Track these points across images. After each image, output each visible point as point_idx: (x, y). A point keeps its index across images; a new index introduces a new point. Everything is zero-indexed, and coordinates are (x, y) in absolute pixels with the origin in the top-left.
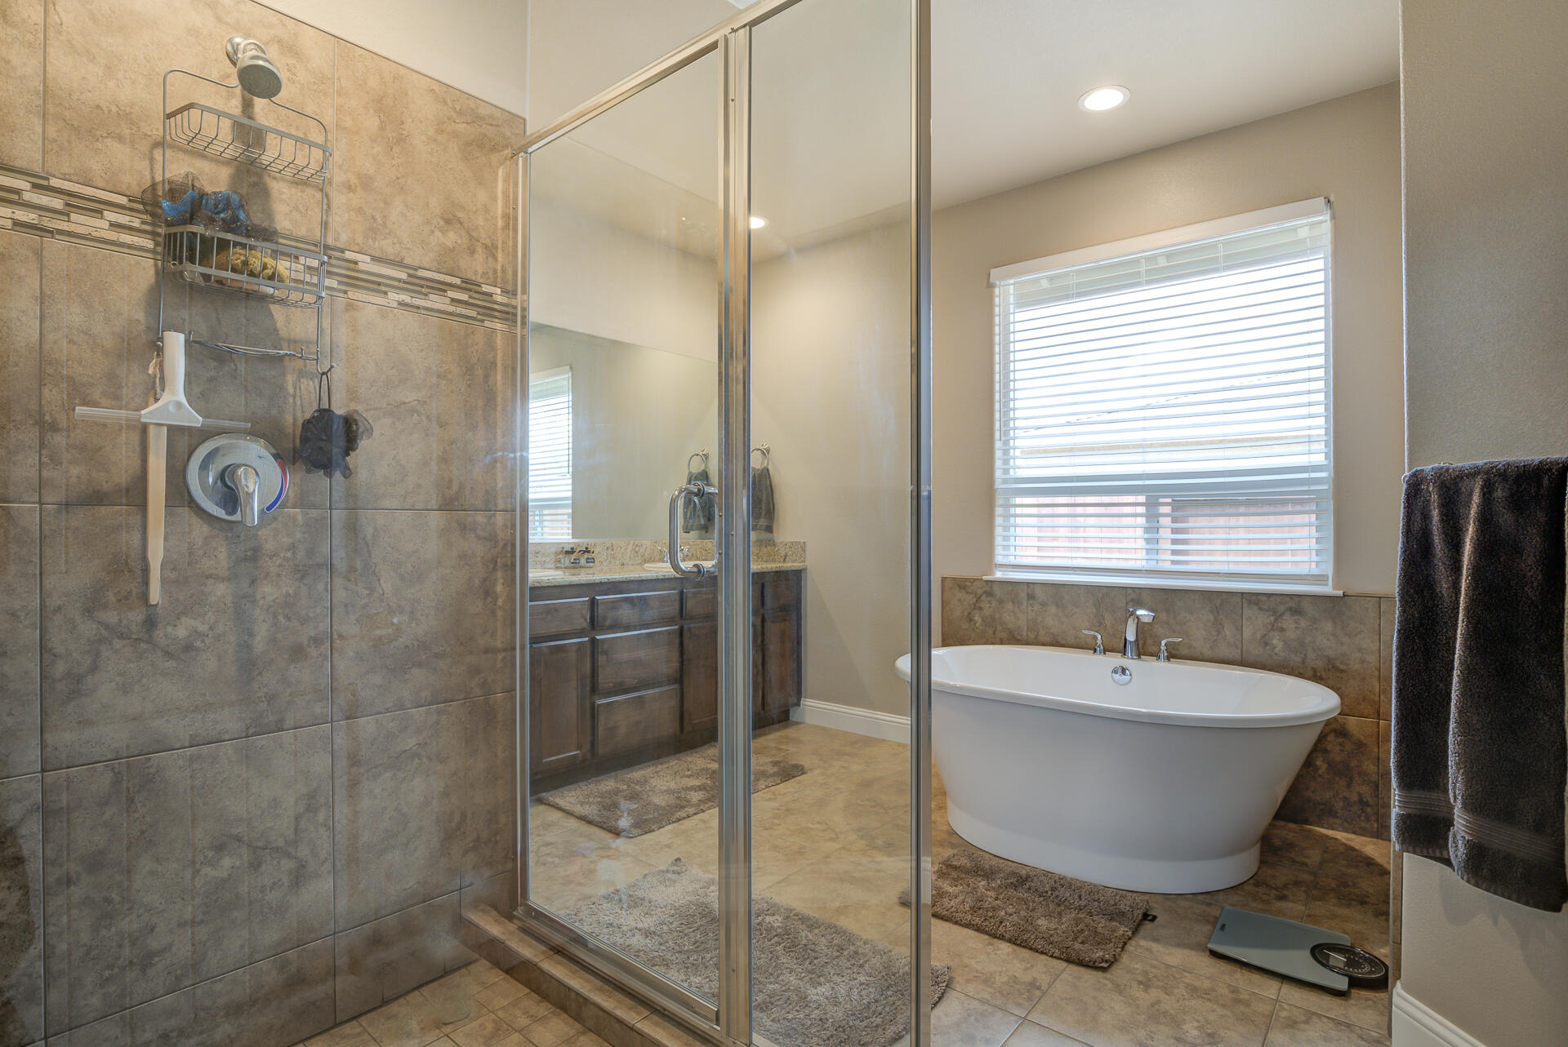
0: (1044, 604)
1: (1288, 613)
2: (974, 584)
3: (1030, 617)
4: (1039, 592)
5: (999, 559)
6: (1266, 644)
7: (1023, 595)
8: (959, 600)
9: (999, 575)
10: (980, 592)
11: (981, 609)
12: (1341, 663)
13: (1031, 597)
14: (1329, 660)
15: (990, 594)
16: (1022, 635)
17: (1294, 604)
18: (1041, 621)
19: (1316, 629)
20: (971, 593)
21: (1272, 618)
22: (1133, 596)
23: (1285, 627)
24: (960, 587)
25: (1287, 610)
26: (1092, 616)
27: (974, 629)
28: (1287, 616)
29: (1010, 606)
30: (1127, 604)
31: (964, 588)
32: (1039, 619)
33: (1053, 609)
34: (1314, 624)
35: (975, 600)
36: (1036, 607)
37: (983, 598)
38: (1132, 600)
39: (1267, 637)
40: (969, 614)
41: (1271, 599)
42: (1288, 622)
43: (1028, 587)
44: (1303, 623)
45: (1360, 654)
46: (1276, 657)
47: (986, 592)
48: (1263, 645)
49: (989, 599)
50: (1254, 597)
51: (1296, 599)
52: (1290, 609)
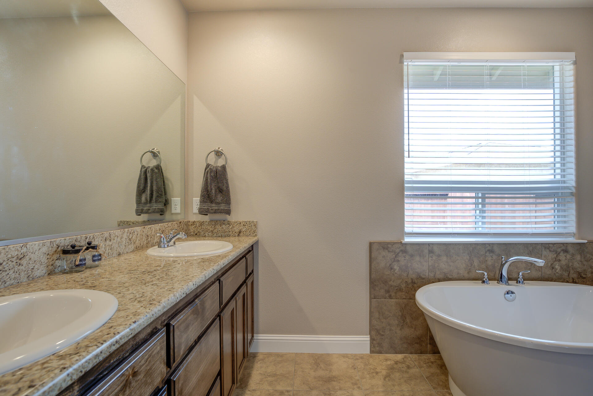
0: (439, 256)
1: (562, 253)
2: (394, 246)
3: (430, 264)
4: (435, 249)
5: (407, 230)
6: (553, 268)
7: (426, 251)
8: (384, 257)
9: (407, 240)
10: (398, 251)
11: (398, 261)
12: (584, 274)
13: (431, 252)
14: (579, 274)
15: (404, 252)
16: (425, 275)
17: (564, 248)
18: (438, 266)
19: (574, 259)
20: (392, 252)
21: (555, 255)
22: (489, 248)
23: (561, 259)
24: (384, 248)
25: (562, 250)
26: (467, 261)
27: (393, 274)
28: (562, 254)
29: (417, 258)
30: (486, 252)
31: (387, 249)
32: (436, 265)
33: (444, 259)
34: (573, 256)
35: (394, 256)
36: (434, 258)
37: (400, 254)
38: (489, 250)
39: (553, 265)
40: (390, 265)
41: (555, 245)
42: (562, 256)
43: (429, 245)
44: (569, 256)
45: (591, 269)
46: (557, 274)
47: (402, 251)
48: (551, 269)
49: (404, 255)
50: (547, 245)
51: (565, 245)
52: (563, 250)
